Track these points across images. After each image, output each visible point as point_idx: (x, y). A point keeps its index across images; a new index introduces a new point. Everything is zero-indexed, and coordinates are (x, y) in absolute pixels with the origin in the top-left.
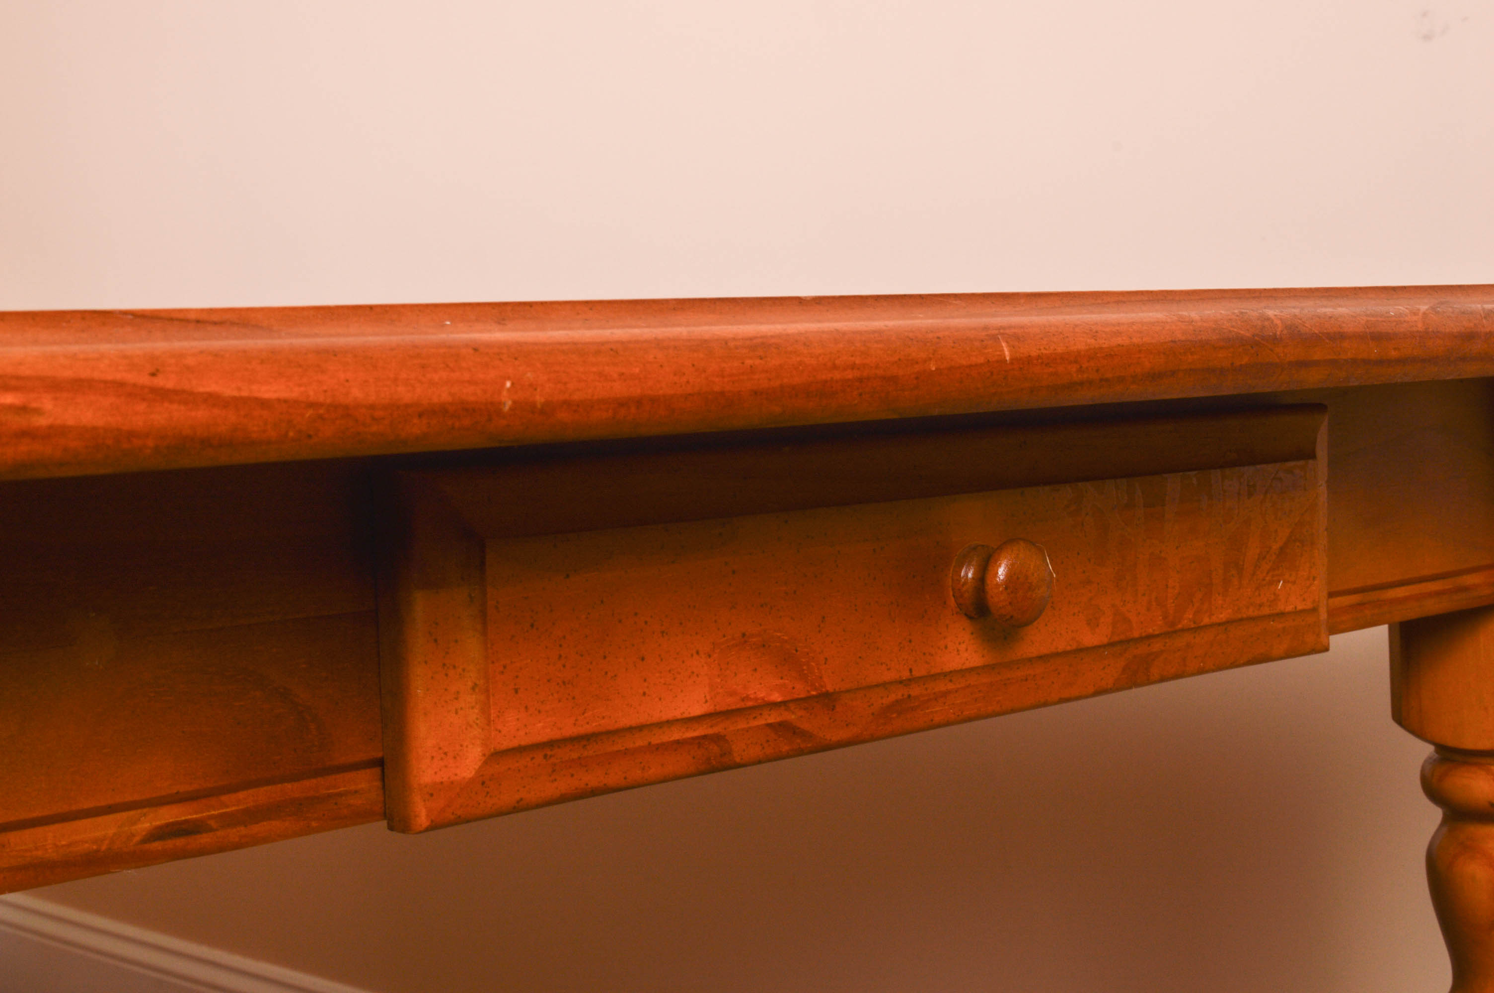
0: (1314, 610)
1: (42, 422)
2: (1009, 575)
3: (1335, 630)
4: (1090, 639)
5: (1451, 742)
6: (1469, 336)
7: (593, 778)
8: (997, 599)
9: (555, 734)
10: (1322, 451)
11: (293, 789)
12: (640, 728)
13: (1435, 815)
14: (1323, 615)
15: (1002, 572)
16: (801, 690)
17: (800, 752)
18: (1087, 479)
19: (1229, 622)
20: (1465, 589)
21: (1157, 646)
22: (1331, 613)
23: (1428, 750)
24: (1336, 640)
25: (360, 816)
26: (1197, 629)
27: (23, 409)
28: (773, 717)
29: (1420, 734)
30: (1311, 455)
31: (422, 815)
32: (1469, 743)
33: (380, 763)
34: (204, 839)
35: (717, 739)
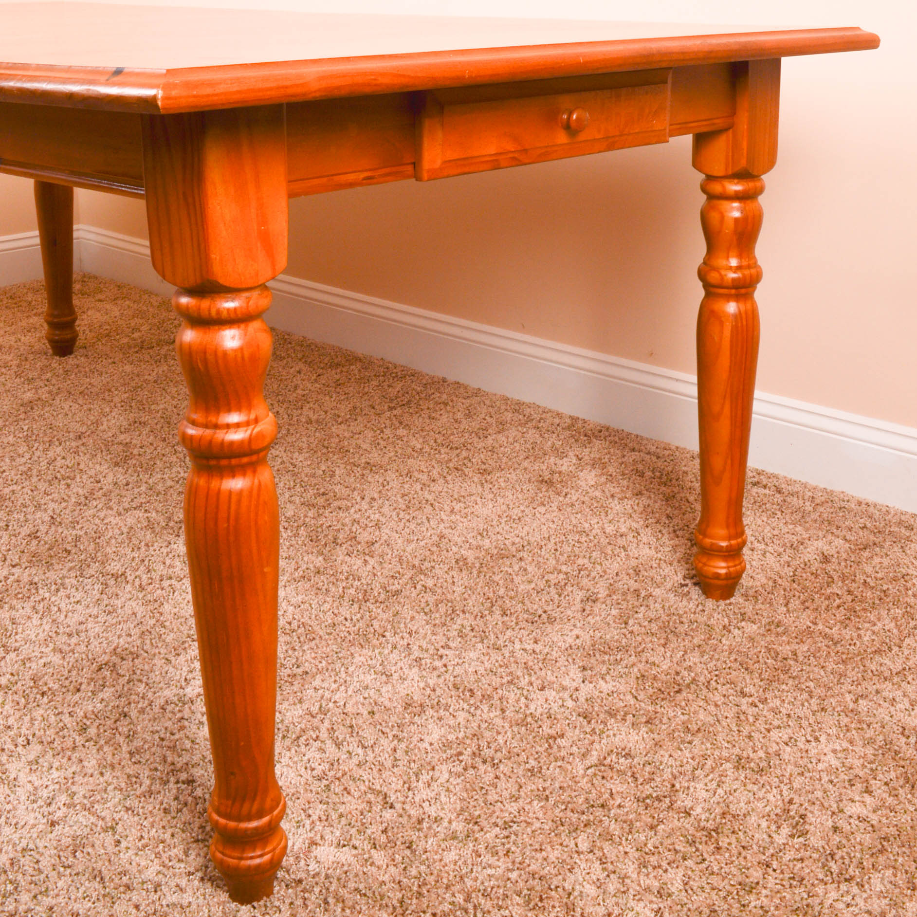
0: (665, 129)
1: (378, 82)
2: (577, 118)
3: (671, 136)
4: (598, 136)
5: (710, 173)
6: (711, 52)
7: (466, 170)
8: (573, 125)
9: (458, 157)
10: (670, 81)
11: (394, 169)
12: (478, 157)
13: (704, 197)
14: (667, 131)
15: (575, 117)
16: (519, 148)
17: (517, 165)
18: (599, 89)
19: (639, 133)
20: (714, 124)
21: (617, 138)
22: (670, 131)
23: (703, 176)
24: (671, 139)
25: (409, 177)
26: (629, 134)
27: (375, 80)
28: (511, 155)
29: (700, 170)
30: (666, 82)
31: (425, 176)
32: (715, 174)
33: (414, 164)
34: (375, 180)
35: (497, 160)
